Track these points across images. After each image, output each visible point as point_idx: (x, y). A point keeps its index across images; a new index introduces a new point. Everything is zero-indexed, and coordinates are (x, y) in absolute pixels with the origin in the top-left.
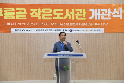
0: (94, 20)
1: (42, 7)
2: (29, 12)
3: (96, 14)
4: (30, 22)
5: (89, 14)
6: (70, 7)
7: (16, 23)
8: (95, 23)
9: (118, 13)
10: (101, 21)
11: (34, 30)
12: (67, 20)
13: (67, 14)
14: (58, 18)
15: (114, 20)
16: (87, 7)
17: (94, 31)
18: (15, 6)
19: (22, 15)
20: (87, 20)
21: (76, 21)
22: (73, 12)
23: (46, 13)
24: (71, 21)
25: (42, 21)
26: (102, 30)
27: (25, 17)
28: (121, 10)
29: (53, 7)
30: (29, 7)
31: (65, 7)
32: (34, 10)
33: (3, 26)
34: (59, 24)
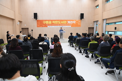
0: (68, 24)
1: (55, 20)
2: (52, 22)
3: (69, 22)
4: (52, 24)
5: (67, 22)
6: (62, 20)
7: (49, 25)
8: (69, 25)
9: (74, 22)
10: (70, 24)
11: (53, 26)
12: (62, 24)
13: (62, 22)
14: (59, 23)
15: (73, 24)
16: (67, 20)
17: (69, 26)
18: (48, 20)
19: (50, 23)
20: (67, 24)
21: (64, 24)
22: (63, 22)
23: (56, 22)
24: (63, 24)
25: (55, 24)
27: (51, 23)
28: (75, 21)
29: (58, 20)
30: (52, 21)
31: (61, 20)
33: (46, 25)
34: (60, 25)
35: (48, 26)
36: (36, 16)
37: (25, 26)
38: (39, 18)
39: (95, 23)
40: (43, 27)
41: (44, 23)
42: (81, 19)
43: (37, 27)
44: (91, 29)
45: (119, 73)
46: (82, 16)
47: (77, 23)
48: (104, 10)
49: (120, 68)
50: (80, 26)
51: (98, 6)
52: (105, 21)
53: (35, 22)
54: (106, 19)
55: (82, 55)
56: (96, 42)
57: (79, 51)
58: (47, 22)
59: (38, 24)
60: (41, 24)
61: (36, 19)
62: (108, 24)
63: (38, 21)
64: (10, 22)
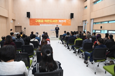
1: (47, 19)
2: (44, 21)
3: (60, 21)
4: (44, 23)
5: (58, 21)
6: (54, 19)
7: (41, 23)
8: (60, 23)
9: (65, 21)
10: (61, 23)
11: (45, 25)
12: (53, 23)
13: (53, 21)
14: (51, 22)
15: (64, 23)
16: (58, 19)
18: (41, 19)
19: (42, 21)
20: (58, 23)
21: (55, 23)
22: (54, 21)
23: (48, 21)
24: (54, 23)
25: (47, 23)
26: (61, 25)
29: (50, 19)
30: (44, 19)
31: (52, 19)
32: (45, 20)
33: (38, 24)
34: (51, 23)
35: (40, 25)
36: (28, 14)
37: (18, 24)
38: (32, 16)
39: (84, 22)
40: (36, 26)
41: (37, 21)
42: (71, 19)
43: (30, 25)
44: (80, 27)
45: (98, 66)
46: (72, 16)
47: (67, 22)
48: (92, 10)
49: (97, 61)
50: (70, 25)
51: (86, 7)
52: (92, 21)
53: (28, 21)
54: (94, 19)
55: (70, 51)
56: (81, 39)
57: (67, 47)
58: (39, 21)
59: (30, 22)
60: (34, 22)
61: (29, 18)
62: (95, 23)
63: (31, 20)
64: (4, 20)
